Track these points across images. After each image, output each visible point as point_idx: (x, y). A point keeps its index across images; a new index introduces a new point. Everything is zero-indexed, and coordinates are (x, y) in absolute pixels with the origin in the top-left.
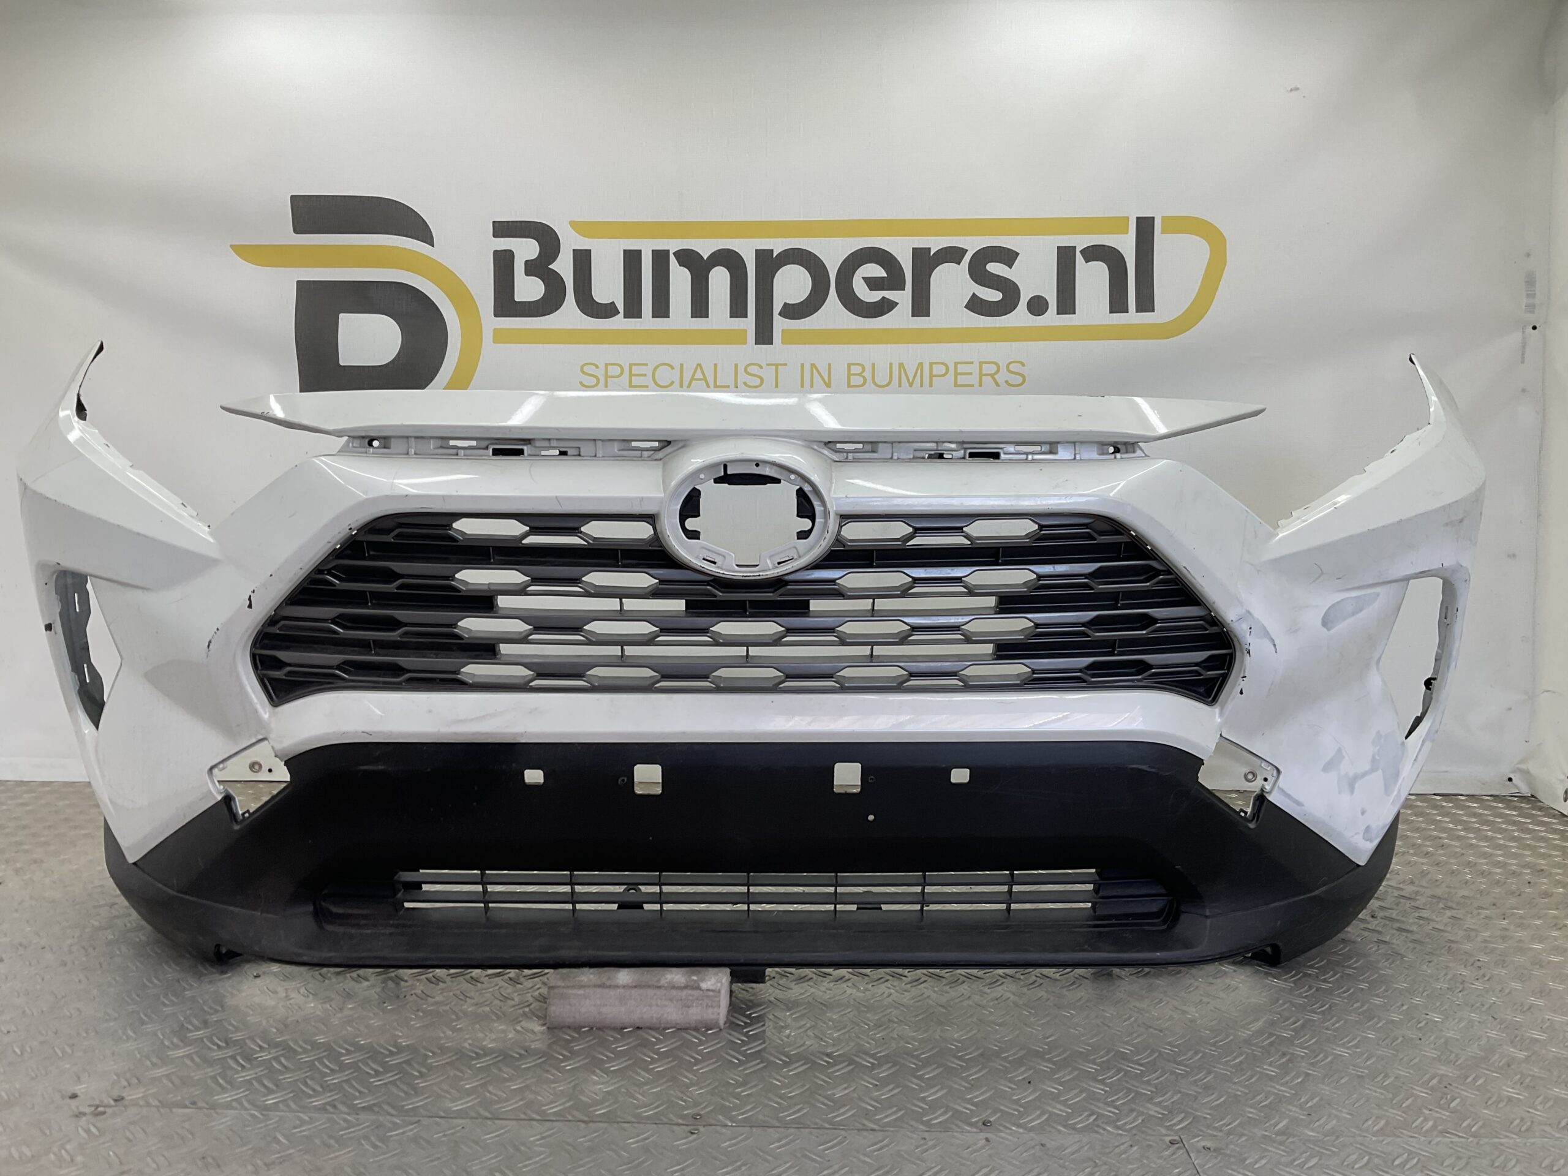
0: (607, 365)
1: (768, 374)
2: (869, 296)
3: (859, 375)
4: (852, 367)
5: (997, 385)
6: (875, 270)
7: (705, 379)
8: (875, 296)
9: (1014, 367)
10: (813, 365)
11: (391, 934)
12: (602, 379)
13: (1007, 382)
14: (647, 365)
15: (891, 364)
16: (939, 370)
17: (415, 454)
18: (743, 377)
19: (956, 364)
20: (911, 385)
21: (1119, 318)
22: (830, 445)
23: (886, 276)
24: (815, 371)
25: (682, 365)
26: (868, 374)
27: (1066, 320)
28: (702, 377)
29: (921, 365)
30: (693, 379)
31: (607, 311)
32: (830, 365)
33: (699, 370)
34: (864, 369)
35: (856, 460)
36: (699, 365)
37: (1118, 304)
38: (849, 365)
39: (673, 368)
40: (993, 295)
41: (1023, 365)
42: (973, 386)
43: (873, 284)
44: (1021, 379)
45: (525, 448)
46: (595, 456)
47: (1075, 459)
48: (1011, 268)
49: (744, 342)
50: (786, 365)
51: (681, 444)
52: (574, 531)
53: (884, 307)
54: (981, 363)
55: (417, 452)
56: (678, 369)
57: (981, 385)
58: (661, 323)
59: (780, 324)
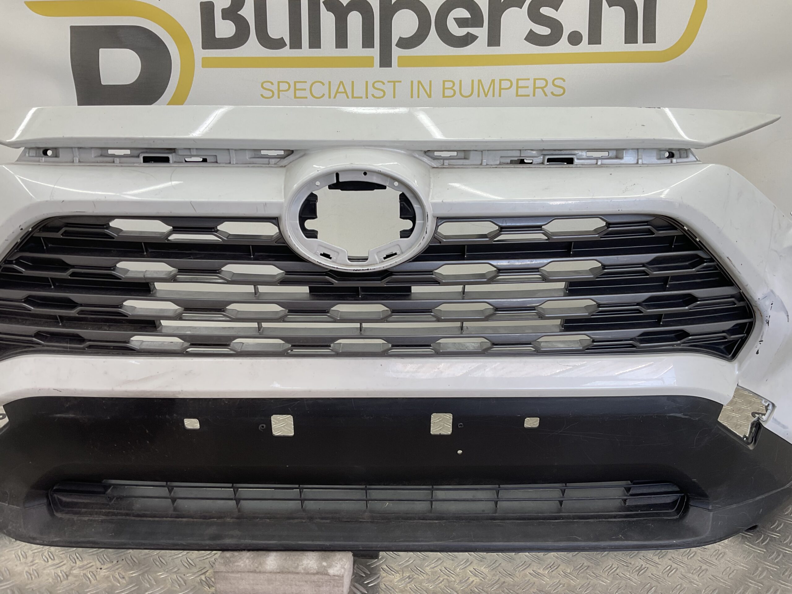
0: (279, 82)
1: (388, 88)
2: (460, 32)
3: (451, 88)
4: (446, 83)
5: (546, 95)
6: (463, 13)
7: (345, 92)
8: (462, 32)
9: (557, 82)
10: (419, 82)
11: (102, 521)
12: (276, 92)
13: (552, 93)
14: (306, 82)
15: (473, 81)
16: (505, 84)
17: (79, 162)
18: (371, 90)
19: (518, 80)
20: (486, 96)
21: (631, 47)
22: (428, 153)
23: (470, 17)
24: (420, 86)
25: (330, 82)
26: (457, 88)
27: (595, 48)
28: (344, 91)
29: (493, 81)
30: (337, 92)
31: (278, 44)
32: (430, 81)
33: (341, 86)
34: (454, 84)
35: (451, 167)
36: (341, 82)
37: (631, 38)
38: (444, 82)
39: (323, 84)
40: (544, 31)
41: (564, 81)
42: (528, 96)
43: (461, 23)
44: (562, 91)
45: (170, 156)
46: (230, 163)
47: (637, 163)
48: (557, 11)
49: (372, 66)
50: (400, 82)
51: (302, 154)
52: (211, 230)
53: (469, 40)
54: (535, 80)
55: (81, 160)
56: (327, 86)
57: (534, 95)
58: (315, 52)
59: (396, 52)
